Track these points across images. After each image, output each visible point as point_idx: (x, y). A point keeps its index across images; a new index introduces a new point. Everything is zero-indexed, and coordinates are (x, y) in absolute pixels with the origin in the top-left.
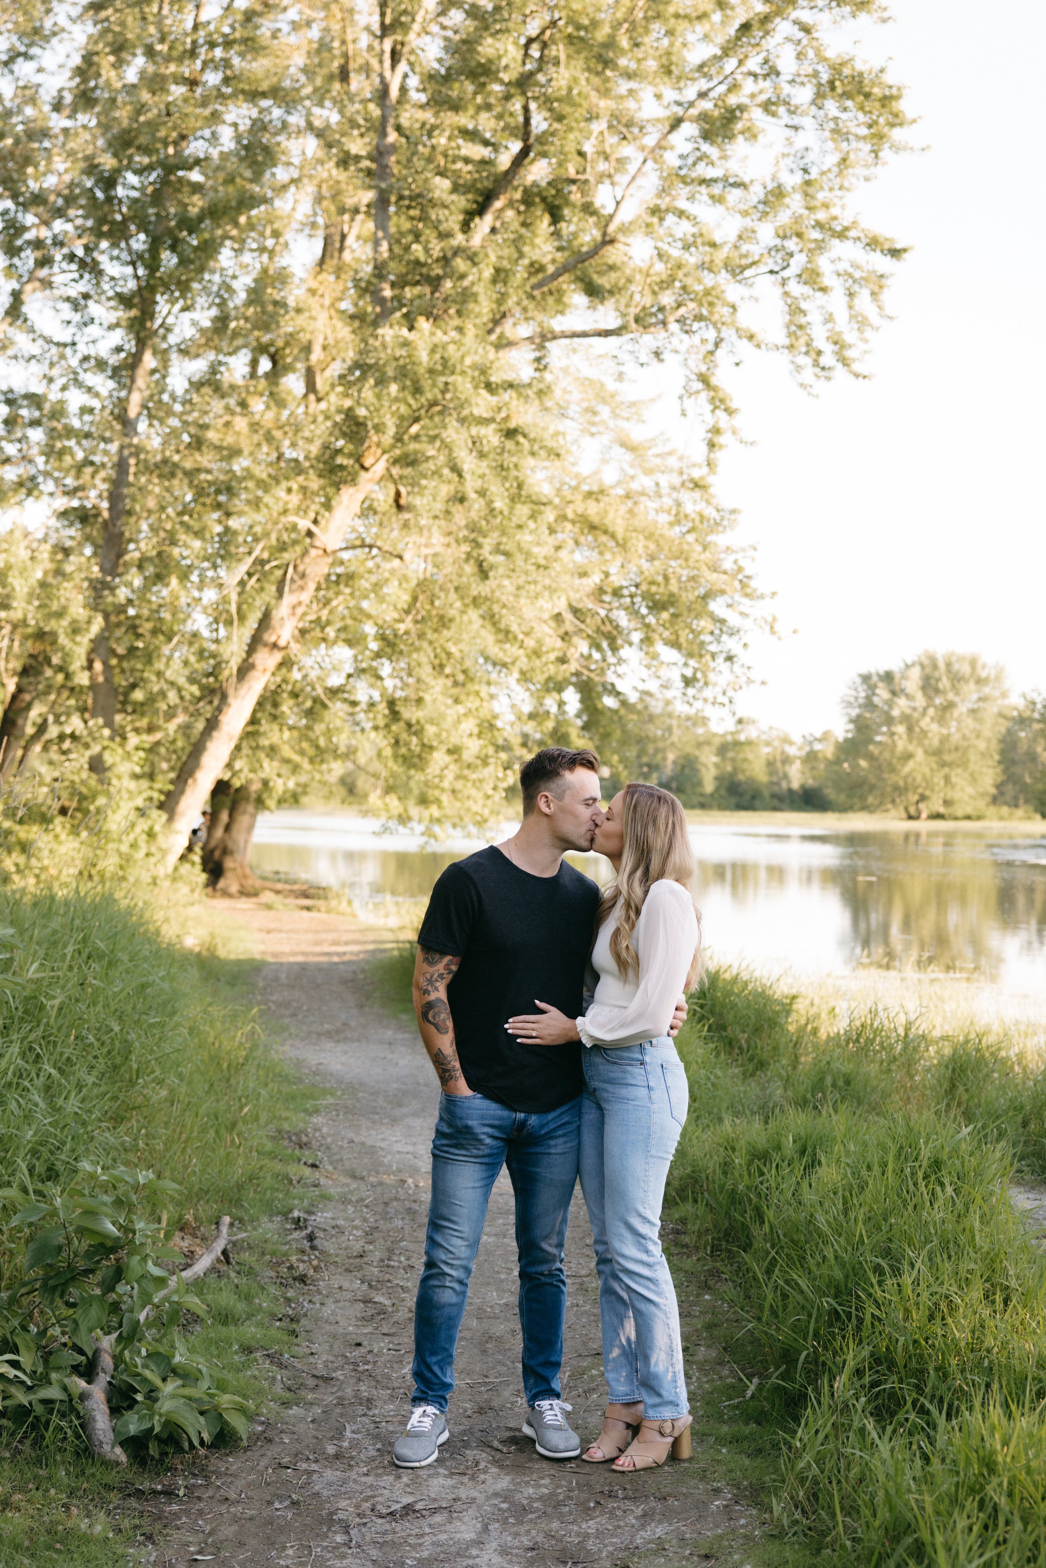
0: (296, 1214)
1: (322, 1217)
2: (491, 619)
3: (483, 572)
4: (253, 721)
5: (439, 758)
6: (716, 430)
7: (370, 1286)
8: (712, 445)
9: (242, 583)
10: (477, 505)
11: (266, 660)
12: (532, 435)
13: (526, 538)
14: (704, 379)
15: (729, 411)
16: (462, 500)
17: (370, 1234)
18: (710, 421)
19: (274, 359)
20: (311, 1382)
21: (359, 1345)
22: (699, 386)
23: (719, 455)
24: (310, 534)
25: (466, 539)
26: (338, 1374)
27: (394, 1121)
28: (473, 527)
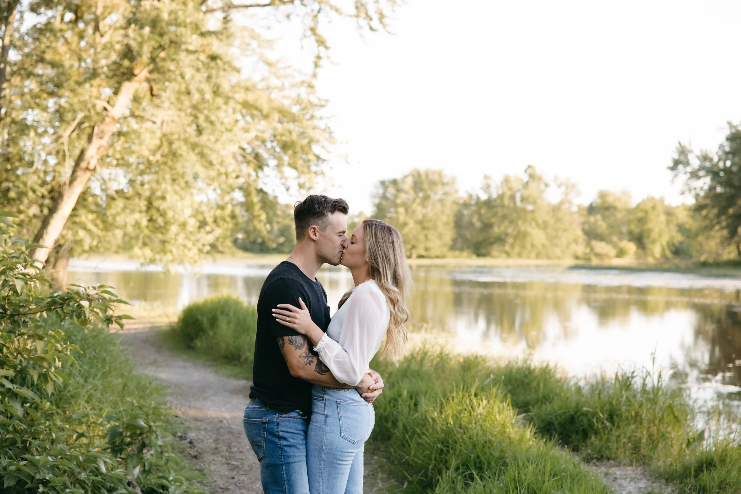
0: (179, 434)
1: (192, 435)
2: (202, 155)
3: (200, 131)
4: (74, 209)
5: (174, 229)
6: (319, 57)
7: (226, 459)
8: (316, 65)
9: (70, 136)
10: (196, 97)
11: (82, 177)
12: (224, 60)
13: (221, 114)
14: (313, 30)
15: (326, 48)
16: (189, 93)
17: (216, 441)
18: (316, 53)
19: (76, 12)
20: (220, 490)
21: (233, 478)
22: (309, 33)
23: (319, 70)
24: (105, 109)
25: (191, 115)
26: (230, 487)
27: (205, 399)
28: (195, 107)
